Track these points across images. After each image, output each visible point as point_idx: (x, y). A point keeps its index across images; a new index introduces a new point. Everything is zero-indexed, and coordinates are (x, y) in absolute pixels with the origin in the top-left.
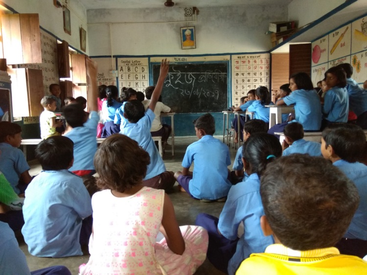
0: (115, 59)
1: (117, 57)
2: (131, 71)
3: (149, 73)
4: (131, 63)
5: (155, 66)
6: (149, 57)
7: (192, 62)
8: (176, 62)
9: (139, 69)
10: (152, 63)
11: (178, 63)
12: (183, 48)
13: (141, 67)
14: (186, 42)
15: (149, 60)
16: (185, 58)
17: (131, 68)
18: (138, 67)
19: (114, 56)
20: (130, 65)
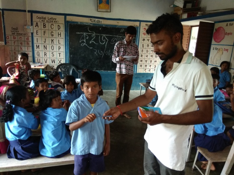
0: (30, 14)
1: (32, 12)
2: (47, 28)
3: (65, 31)
4: (47, 19)
5: (70, 25)
6: (65, 15)
7: (106, 25)
8: (91, 24)
9: (55, 27)
10: (68, 22)
11: (94, 24)
12: (99, 10)
13: (57, 24)
14: (102, 5)
15: (65, 18)
16: (101, 20)
17: (47, 24)
18: (54, 24)
19: (29, 11)
20: (46, 21)
